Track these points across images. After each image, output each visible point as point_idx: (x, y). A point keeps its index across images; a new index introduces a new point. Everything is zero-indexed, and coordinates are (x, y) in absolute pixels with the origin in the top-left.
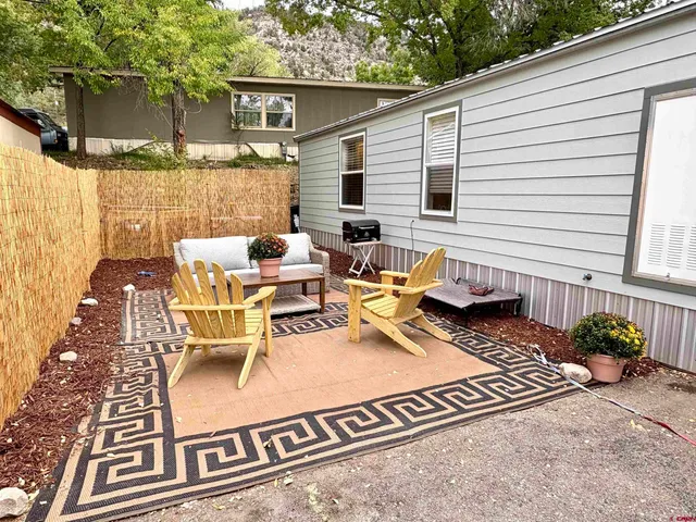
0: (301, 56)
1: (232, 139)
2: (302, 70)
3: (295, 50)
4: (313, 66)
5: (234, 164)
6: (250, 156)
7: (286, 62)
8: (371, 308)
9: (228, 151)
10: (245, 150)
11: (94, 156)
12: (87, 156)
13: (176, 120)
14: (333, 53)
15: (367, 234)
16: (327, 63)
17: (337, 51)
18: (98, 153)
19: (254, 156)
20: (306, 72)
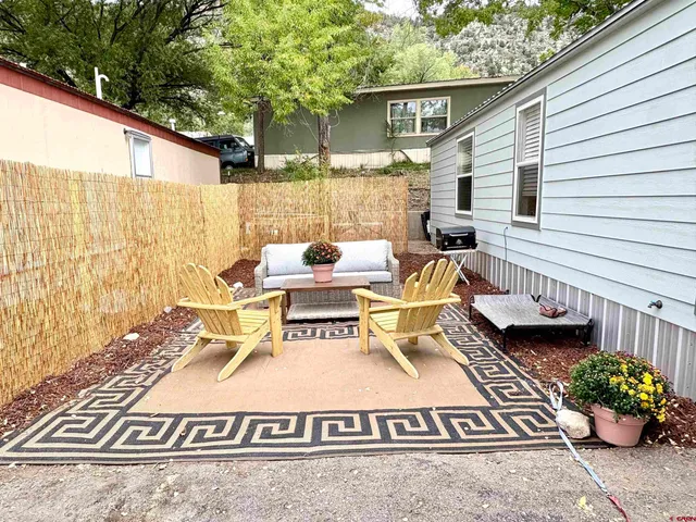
0: (500, 52)
1: (388, 147)
2: (499, 67)
3: (493, 47)
4: (512, 60)
5: (385, 172)
6: (404, 162)
7: (483, 61)
8: (376, 320)
9: (382, 159)
10: (399, 157)
11: (271, 170)
12: (265, 170)
13: (322, 134)
14: (536, 44)
15: (459, 241)
16: (528, 56)
17: (541, 41)
18: (274, 168)
19: (407, 163)
20: (504, 69)
